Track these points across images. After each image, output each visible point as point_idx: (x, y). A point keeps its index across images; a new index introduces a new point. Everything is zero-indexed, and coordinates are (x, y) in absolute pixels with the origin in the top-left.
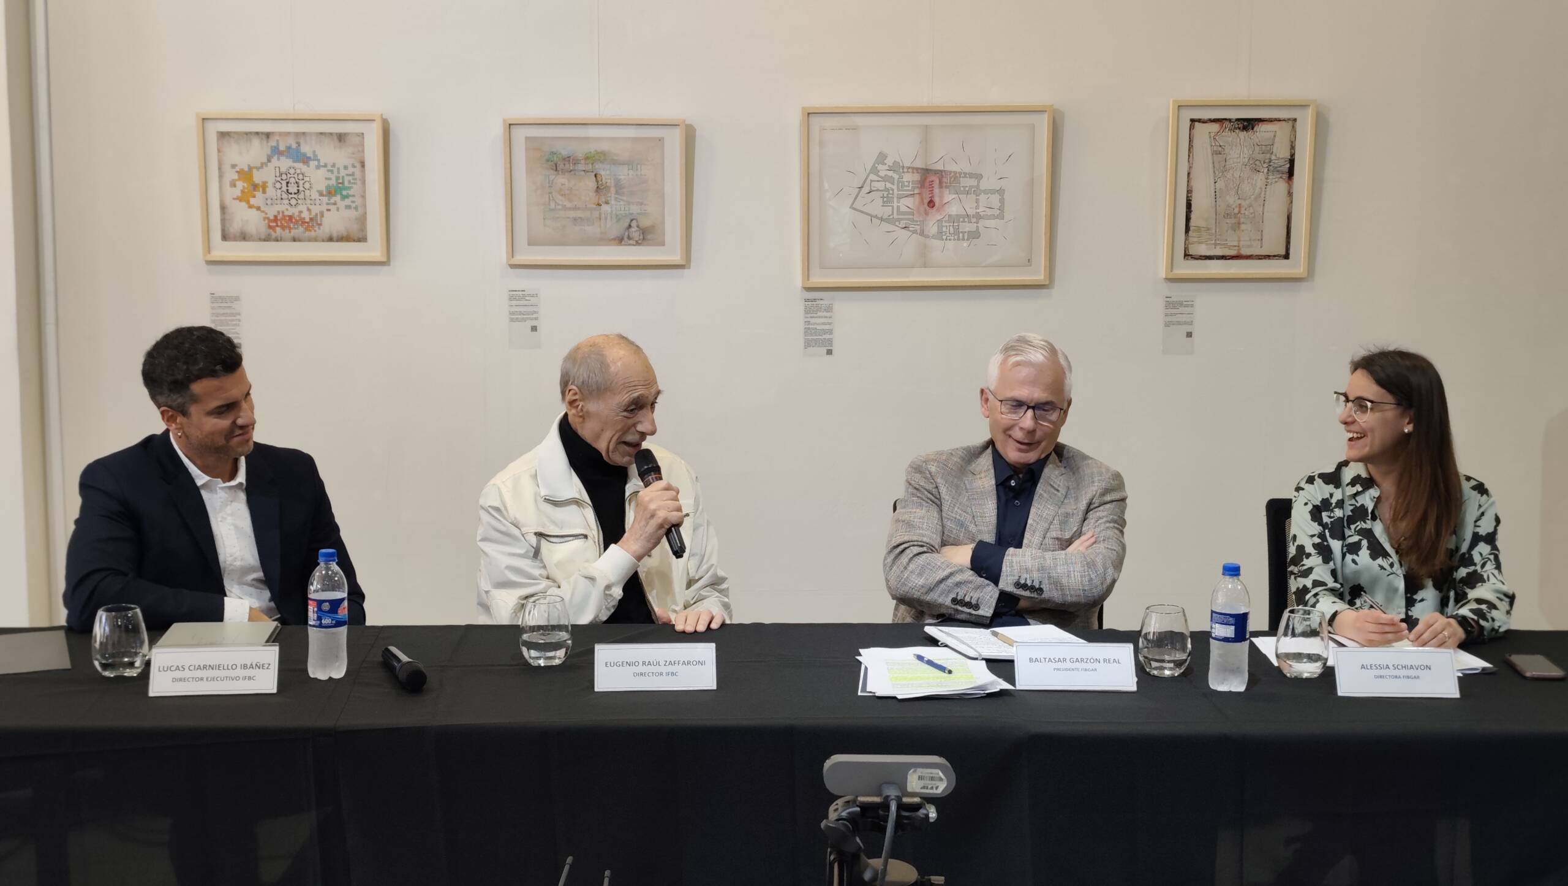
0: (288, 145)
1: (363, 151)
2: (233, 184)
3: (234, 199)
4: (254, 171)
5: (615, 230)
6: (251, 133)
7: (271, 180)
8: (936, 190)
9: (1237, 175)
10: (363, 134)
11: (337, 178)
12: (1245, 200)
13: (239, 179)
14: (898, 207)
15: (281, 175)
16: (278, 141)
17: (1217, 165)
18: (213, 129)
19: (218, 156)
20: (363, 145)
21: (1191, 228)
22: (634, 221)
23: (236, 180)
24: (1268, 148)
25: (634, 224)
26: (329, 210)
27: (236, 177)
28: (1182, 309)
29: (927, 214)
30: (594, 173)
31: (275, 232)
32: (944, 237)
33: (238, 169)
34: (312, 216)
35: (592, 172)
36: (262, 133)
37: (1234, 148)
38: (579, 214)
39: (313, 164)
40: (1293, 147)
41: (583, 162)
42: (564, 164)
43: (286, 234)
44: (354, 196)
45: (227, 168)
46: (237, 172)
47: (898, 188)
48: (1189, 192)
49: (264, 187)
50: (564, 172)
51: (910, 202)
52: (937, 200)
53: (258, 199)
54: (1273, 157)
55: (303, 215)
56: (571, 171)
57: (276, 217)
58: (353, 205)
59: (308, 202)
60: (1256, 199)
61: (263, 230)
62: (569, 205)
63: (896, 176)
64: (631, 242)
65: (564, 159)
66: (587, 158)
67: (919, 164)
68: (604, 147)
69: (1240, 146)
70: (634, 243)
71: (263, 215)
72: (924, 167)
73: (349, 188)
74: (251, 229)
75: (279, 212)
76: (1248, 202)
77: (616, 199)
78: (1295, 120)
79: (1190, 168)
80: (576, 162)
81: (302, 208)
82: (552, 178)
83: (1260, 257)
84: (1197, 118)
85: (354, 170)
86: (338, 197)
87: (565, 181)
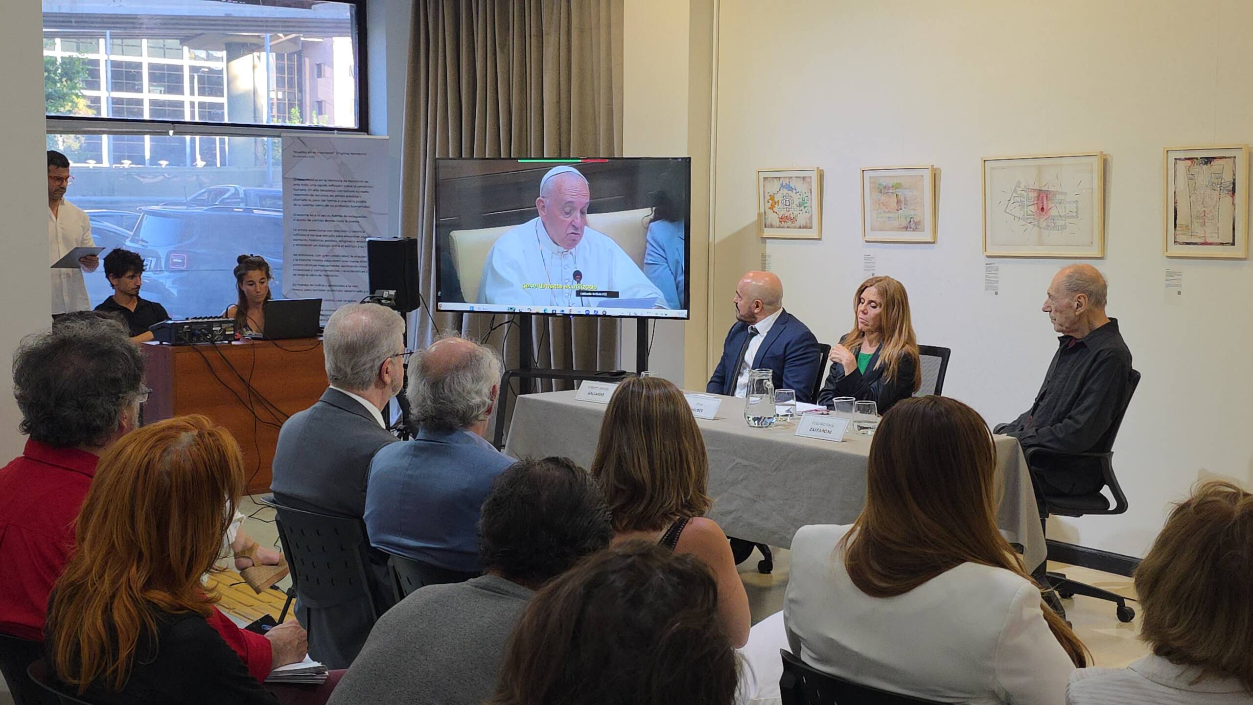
0: (786, 183)
1: (812, 185)
2: (768, 202)
3: (769, 209)
4: (775, 195)
5: (904, 223)
6: (774, 177)
7: (780, 199)
8: (1045, 202)
9: (1202, 192)
10: (811, 177)
11: (803, 198)
12: (1207, 207)
13: (770, 199)
14: (1027, 211)
15: (784, 197)
16: (783, 181)
17: (1190, 187)
19: (764, 189)
20: (812, 182)
21: (1177, 225)
25: (912, 220)
26: (799, 214)
28: (1175, 277)
29: (1040, 215)
30: (896, 194)
31: (782, 224)
32: (1049, 229)
33: (770, 195)
34: (794, 217)
36: (778, 177)
38: (890, 215)
39: (794, 191)
40: (1234, 175)
41: (891, 188)
42: (884, 190)
43: (786, 225)
44: (808, 207)
45: (766, 194)
47: (1027, 202)
48: (1175, 203)
49: (778, 202)
50: (884, 193)
51: (1033, 208)
52: (1045, 207)
53: (776, 208)
54: (1223, 181)
55: (791, 216)
56: (887, 193)
57: (782, 217)
58: (808, 211)
59: (793, 209)
60: (1214, 207)
61: (778, 223)
62: (886, 210)
64: (911, 230)
65: (884, 187)
66: (893, 187)
67: (1037, 187)
69: (1203, 173)
71: (777, 216)
72: (1038, 189)
73: (808, 203)
74: (774, 223)
75: (783, 214)
76: (1209, 209)
77: (905, 208)
78: (1235, 157)
79: (1176, 188)
80: (889, 188)
81: (791, 213)
82: (879, 196)
83: (1217, 244)
84: (1177, 157)
85: (808, 194)
86: (803, 207)
87: (884, 198)
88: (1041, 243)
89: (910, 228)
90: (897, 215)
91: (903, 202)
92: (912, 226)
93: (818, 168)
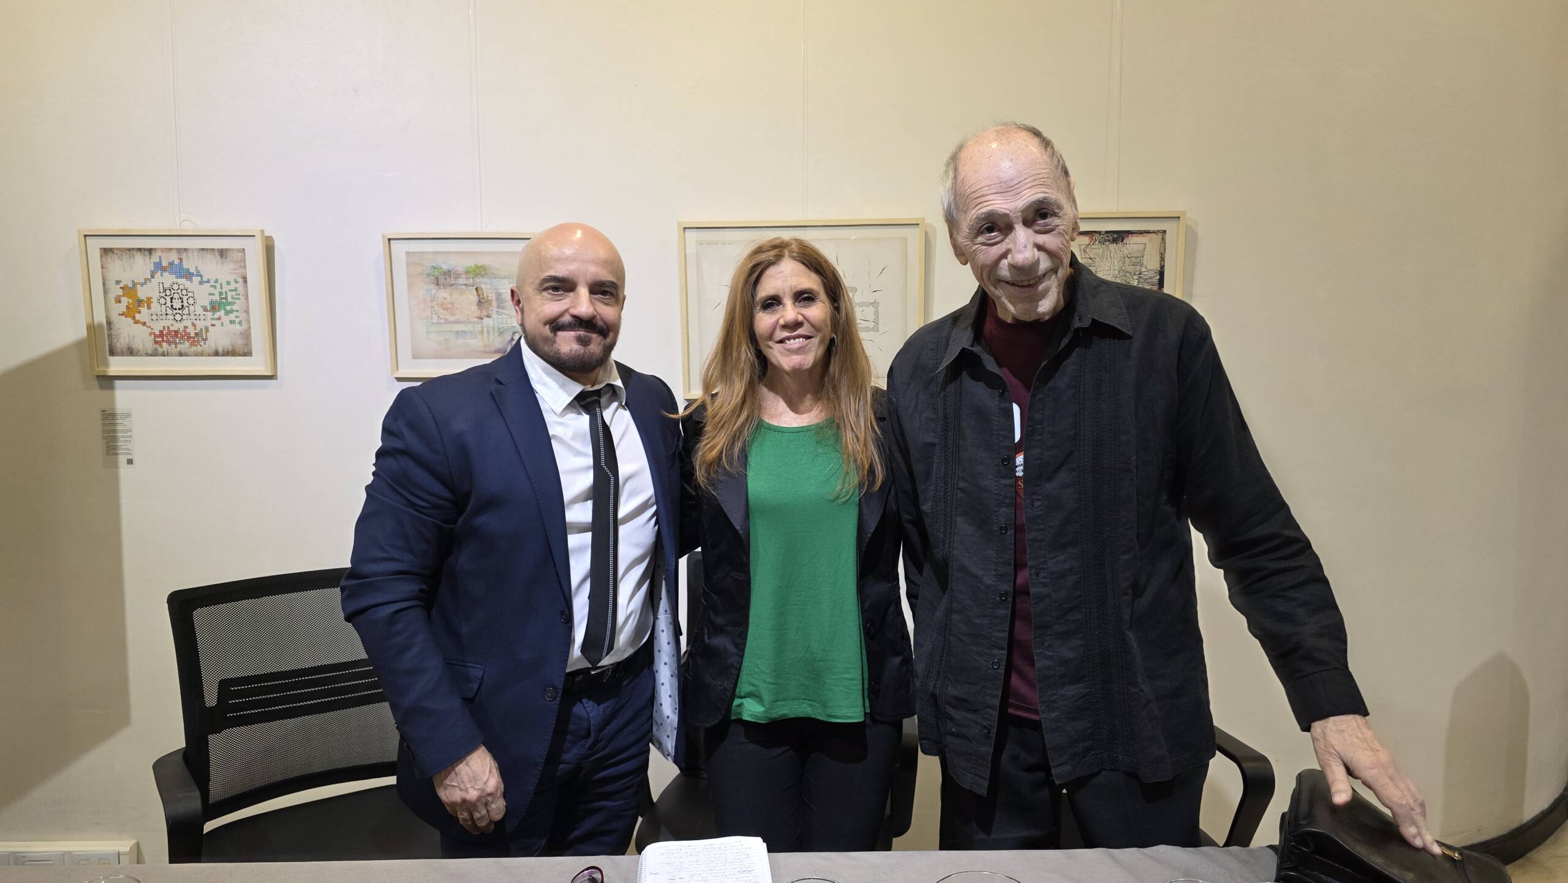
0: (171, 261)
1: (245, 267)
2: (118, 300)
3: (120, 315)
4: (138, 286)
5: (498, 343)
6: (133, 249)
7: (155, 296)
10: (244, 249)
11: (221, 293)
15: (165, 291)
16: (160, 257)
18: (95, 245)
19: (103, 272)
20: (245, 261)
23: (121, 296)
24: (1138, 260)
26: (213, 325)
27: (120, 292)
30: (475, 287)
31: (162, 347)
33: (122, 285)
34: (197, 332)
35: (473, 286)
36: (145, 249)
37: (1105, 260)
40: (1162, 259)
41: (464, 276)
42: (446, 279)
43: (173, 348)
44: (237, 311)
45: (111, 284)
46: (121, 288)
49: (149, 301)
50: (445, 286)
53: (144, 314)
54: (1143, 269)
55: (188, 330)
56: (452, 285)
57: (161, 332)
58: (237, 320)
59: (193, 317)
61: (149, 345)
62: (451, 319)
65: (445, 274)
66: (467, 272)
68: (484, 261)
69: (1110, 258)
71: (149, 330)
74: (137, 345)
75: (164, 327)
77: (497, 313)
78: (1165, 232)
80: (458, 276)
81: (188, 323)
82: (433, 292)
85: (237, 285)
86: (223, 312)
87: (447, 295)
90: (478, 328)
91: (494, 304)
93: (261, 233)
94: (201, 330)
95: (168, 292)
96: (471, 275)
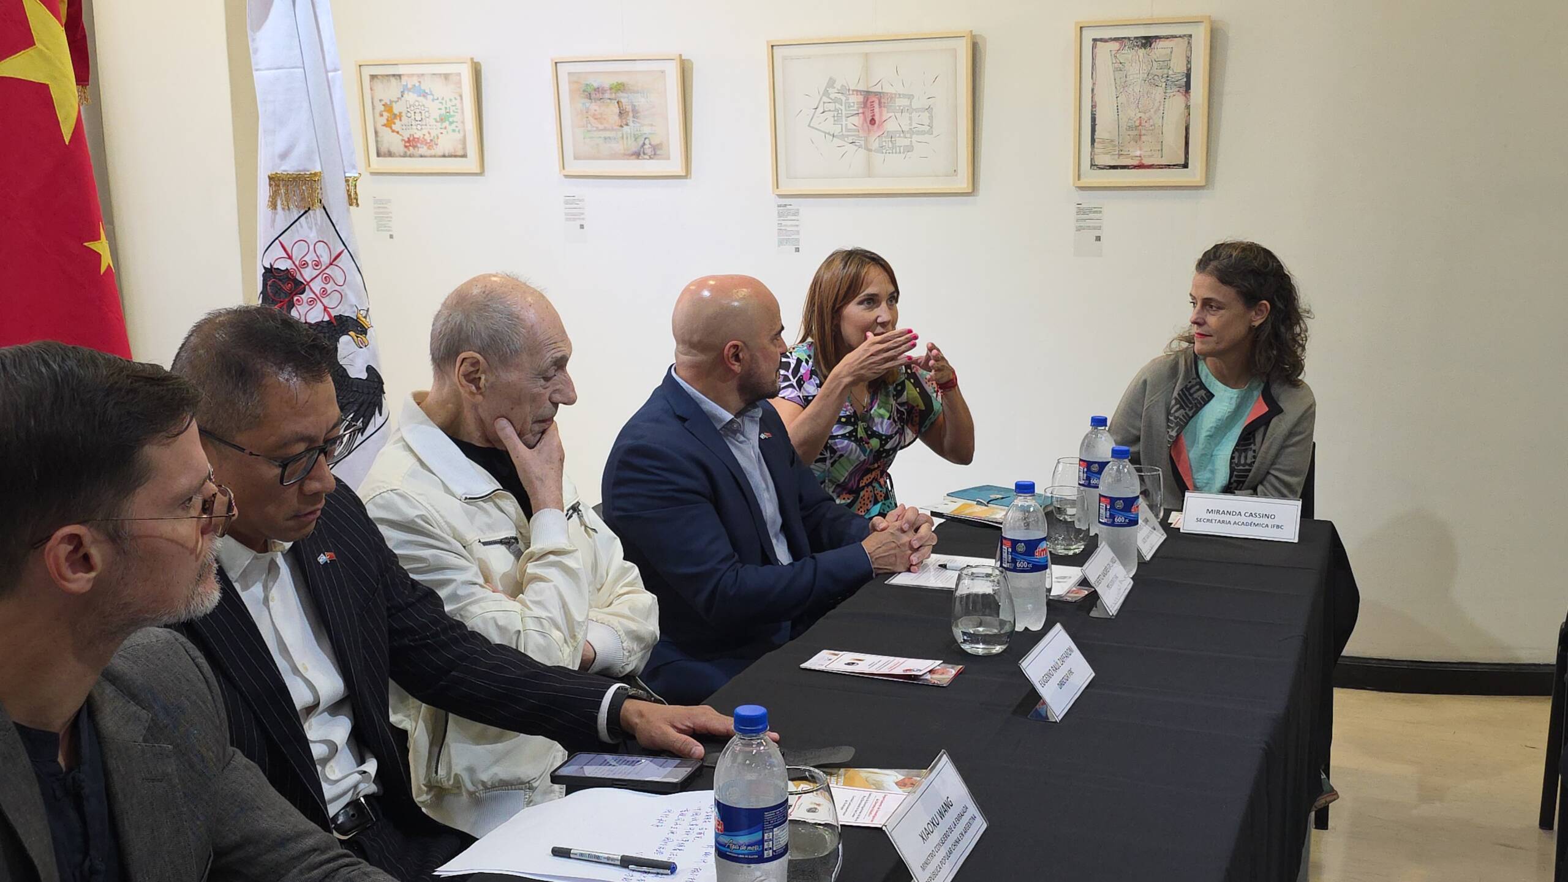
0: (413, 84)
1: (460, 87)
2: (381, 115)
3: (382, 126)
4: (394, 104)
5: (634, 147)
6: (389, 75)
7: (404, 111)
8: (877, 110)
9: (1137, 89)
10: (459, 73)
11: (446, 108)
12: (1145, 113)
13: (384, 111)
14: (846, 124)
15: (410, 107)
16: (406, 81)
17: (1118, 82)
18: (367, 72)
19: (371, 94)
20: (460, 82)
21: (1096, 140)
22: (647, 140)
24: (1166, 64)
25: (647, 142)
26: (442, 133)
27: (382, 108)
28: (1091, 215)
29: (869, 131)
30: (617, 101)
31: (409, 151)
32: (884, 151)
33: (383, 103)
34: (432, 138)
35: (615, 100)
36: (396, 75)
37: (1134, 64)
38: (608, 134)
39: (430, 97)
40: (1189, 62)
41: (609, 92)
42: (596, 94)
43: (416, 151)
44: (457, 122)
45: (377, 102)
46: (383, 105)
47: (846, 110)
48: (1094, 106)
49: (400, 115)
50: (595, 100)
51: (857, 120)
52: (877, 118)
53: (397, 126)
54: (1171, 72)
55: (426, 137)
56: (600, 99)
57: (409, 139)
58: (457, 129)
59: (428, 127)
60: (1155, 112)
61: (402, 149)
62: (600, 127)
63: (843, 98)
64: (646, 157)
65: (595, 90)
66: (611, 89)
67: (861, 87)
68: (622, 79)
69: (1137, 61)
70: (648, 157)
71: (401, 137)
72: (865, 90)
73: (454, 116)
74: (393, 149)
75: (410, 135)
76: (1147, 115)
77: (633, 121)
78: (1190, 36)
79: (1094, 84)
80: (604, 92)
81: (426, 132)
82: (587, 105)
83: (1161, 167)
84: (1098, 37)
85: (456, 102)
86: (447, 122)
87: (597, 108)
88: (869, 173)
89: (644, 154)
90: (620, 134)
91: (631, 114)
92: (649, 151)
93: (472, 59)
94: (434, 137)
95: (412, 108)
96: (613, 91)
